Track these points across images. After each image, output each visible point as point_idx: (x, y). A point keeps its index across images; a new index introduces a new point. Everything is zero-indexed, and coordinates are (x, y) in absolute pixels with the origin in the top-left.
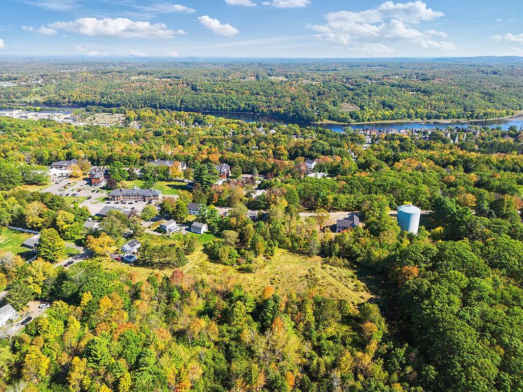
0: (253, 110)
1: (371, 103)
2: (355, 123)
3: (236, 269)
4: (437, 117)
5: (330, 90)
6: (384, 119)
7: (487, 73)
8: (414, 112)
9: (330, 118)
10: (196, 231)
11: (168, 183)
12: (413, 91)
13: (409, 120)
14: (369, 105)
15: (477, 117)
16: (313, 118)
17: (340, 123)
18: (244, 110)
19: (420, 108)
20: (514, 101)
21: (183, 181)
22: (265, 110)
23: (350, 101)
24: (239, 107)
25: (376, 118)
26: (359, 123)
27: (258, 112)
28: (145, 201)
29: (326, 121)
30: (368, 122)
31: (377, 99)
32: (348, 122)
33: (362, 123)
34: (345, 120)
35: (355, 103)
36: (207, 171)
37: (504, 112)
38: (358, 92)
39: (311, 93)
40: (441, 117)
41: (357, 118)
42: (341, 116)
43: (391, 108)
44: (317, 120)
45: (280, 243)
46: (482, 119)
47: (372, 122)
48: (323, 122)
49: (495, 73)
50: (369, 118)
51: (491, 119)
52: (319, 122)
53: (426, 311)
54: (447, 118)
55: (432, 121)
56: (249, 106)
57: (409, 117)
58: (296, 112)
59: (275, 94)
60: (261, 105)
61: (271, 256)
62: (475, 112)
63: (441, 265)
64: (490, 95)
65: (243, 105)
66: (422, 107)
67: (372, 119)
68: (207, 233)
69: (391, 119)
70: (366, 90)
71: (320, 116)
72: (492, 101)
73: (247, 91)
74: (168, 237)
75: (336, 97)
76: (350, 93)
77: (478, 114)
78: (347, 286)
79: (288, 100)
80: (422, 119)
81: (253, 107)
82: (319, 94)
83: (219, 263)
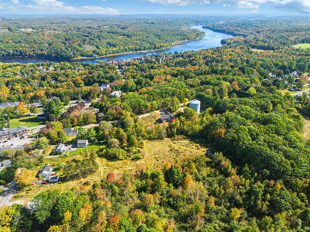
0: (21, 54)
1: (102, 44)
2: (98, 57)
3: (130, 160)
4: (140, 50)
5: (73, 37)
6: (114, 53)
7: (149, 24)
8: (128, 48)
9: (82, 55)
10: (82, 146)
11: (19, 119)
12: (121, 35)
13: (126, 53)
14: (101, 45)
15: (158, 48)
16: (71, 56)
17: (89, 58)
18: (13, 55)
19: (129, 45)
20: (169, 38)
21: (29, 115)
22: (32, 54)
23: (89, 43)
24: (9, 53)
25: (109, 53)
26: (100, 57)
27: (26, 55)
28: (16, 137)
29: (79, 58)
30: (105, 56)
31: (104, 41)
32: (94, 57)
33: (102, 57)
34: (92, 56)
35: (92, 45)
36: (54, 104)
37: (168, 44)
38: (92, 37)
39: (61, 39)
40: (141, 49)
41: (98, 54)
42: (88, 53)
43: (115, 46)
44: (74, 57)
45: (143, 137)
46: (160, 49)
47: (107, 56)
48: (78, 58)
49: (153, 23)
50: (105, 54)
51: (164, 48)
52: (76, 59)
53: (243, 147)
54: (144, 50)
55: (138, 52)
56: (16, 51)
57: (126, 51)
58: (57, 53)
59: (34, 41)
60: (27, 50)
61: (142, 146)
62: (156, 45)
63: (232, 125)
64: (158, 36)
65: (11, 51)
66: (130, 44)
67: (107, 54)
68: (89, 145)
69: (117, 53)
70: (96, 36)
71: (75, 54)
72: (161, 39)
73: (11, 41)
74: (66, 156)
75: (79, 41)
76: (87, 38)
77: (158, 46)
78: (193, 148)
79: (47, 45)
80: (133, 51)
81: (20, 52)
82: (66, 40)
83: (117, 161)
